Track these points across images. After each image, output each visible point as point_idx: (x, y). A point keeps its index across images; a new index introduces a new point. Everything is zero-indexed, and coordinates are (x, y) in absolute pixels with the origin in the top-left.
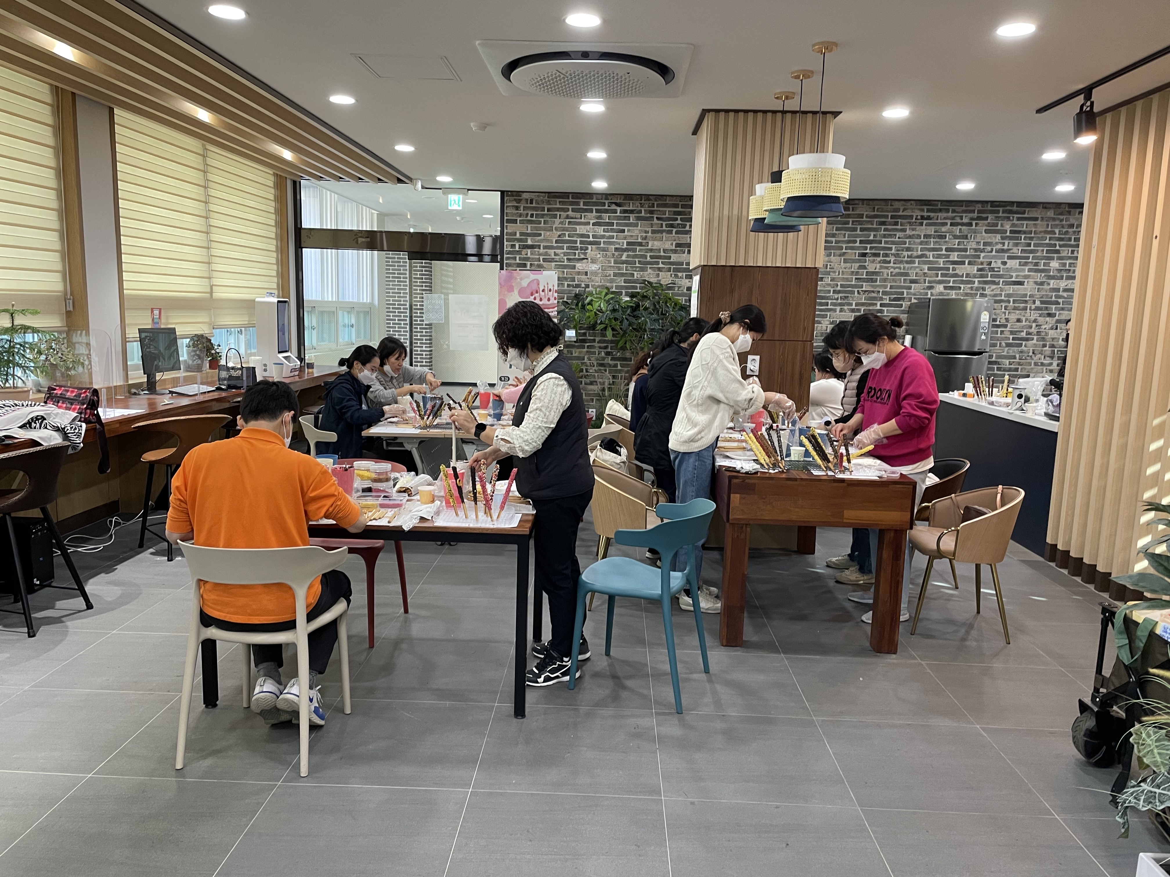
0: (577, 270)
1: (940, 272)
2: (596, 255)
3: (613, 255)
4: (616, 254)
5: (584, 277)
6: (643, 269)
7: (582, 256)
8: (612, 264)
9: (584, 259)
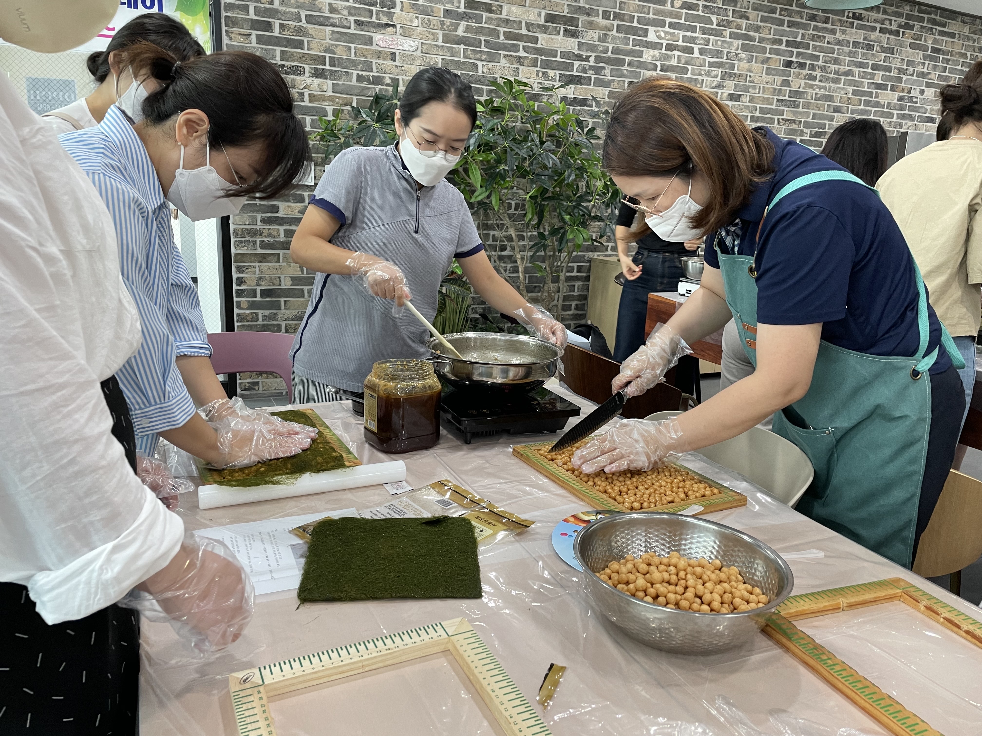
0: (375, 47)
1: (863, 98)
2: (411, 21)
3: (442, 23)
4: (448, 21)
5: (389, 63)
6: (492, 58)
7: (385, 20)
8: (440, 43)
9: (388, 25)
